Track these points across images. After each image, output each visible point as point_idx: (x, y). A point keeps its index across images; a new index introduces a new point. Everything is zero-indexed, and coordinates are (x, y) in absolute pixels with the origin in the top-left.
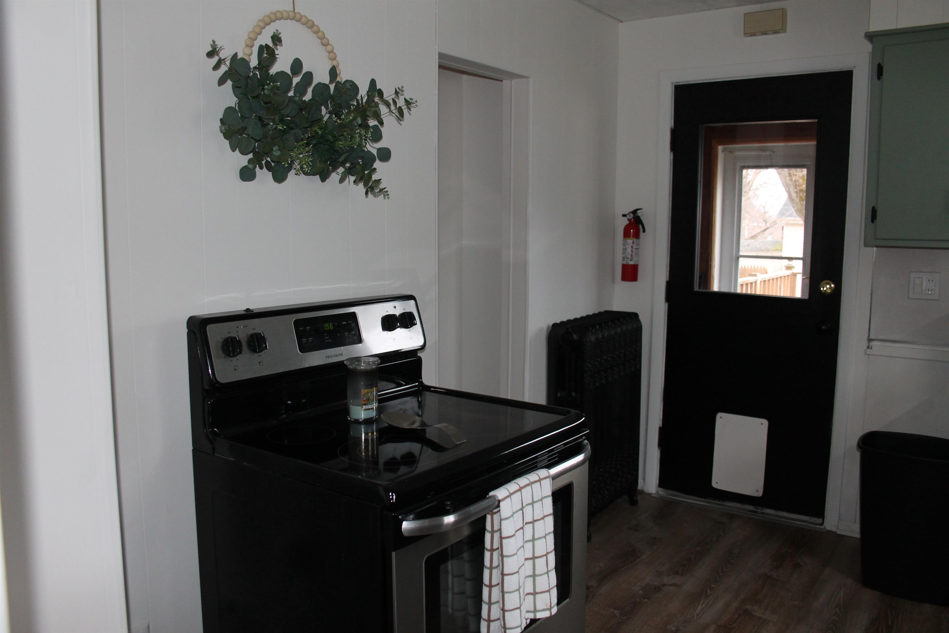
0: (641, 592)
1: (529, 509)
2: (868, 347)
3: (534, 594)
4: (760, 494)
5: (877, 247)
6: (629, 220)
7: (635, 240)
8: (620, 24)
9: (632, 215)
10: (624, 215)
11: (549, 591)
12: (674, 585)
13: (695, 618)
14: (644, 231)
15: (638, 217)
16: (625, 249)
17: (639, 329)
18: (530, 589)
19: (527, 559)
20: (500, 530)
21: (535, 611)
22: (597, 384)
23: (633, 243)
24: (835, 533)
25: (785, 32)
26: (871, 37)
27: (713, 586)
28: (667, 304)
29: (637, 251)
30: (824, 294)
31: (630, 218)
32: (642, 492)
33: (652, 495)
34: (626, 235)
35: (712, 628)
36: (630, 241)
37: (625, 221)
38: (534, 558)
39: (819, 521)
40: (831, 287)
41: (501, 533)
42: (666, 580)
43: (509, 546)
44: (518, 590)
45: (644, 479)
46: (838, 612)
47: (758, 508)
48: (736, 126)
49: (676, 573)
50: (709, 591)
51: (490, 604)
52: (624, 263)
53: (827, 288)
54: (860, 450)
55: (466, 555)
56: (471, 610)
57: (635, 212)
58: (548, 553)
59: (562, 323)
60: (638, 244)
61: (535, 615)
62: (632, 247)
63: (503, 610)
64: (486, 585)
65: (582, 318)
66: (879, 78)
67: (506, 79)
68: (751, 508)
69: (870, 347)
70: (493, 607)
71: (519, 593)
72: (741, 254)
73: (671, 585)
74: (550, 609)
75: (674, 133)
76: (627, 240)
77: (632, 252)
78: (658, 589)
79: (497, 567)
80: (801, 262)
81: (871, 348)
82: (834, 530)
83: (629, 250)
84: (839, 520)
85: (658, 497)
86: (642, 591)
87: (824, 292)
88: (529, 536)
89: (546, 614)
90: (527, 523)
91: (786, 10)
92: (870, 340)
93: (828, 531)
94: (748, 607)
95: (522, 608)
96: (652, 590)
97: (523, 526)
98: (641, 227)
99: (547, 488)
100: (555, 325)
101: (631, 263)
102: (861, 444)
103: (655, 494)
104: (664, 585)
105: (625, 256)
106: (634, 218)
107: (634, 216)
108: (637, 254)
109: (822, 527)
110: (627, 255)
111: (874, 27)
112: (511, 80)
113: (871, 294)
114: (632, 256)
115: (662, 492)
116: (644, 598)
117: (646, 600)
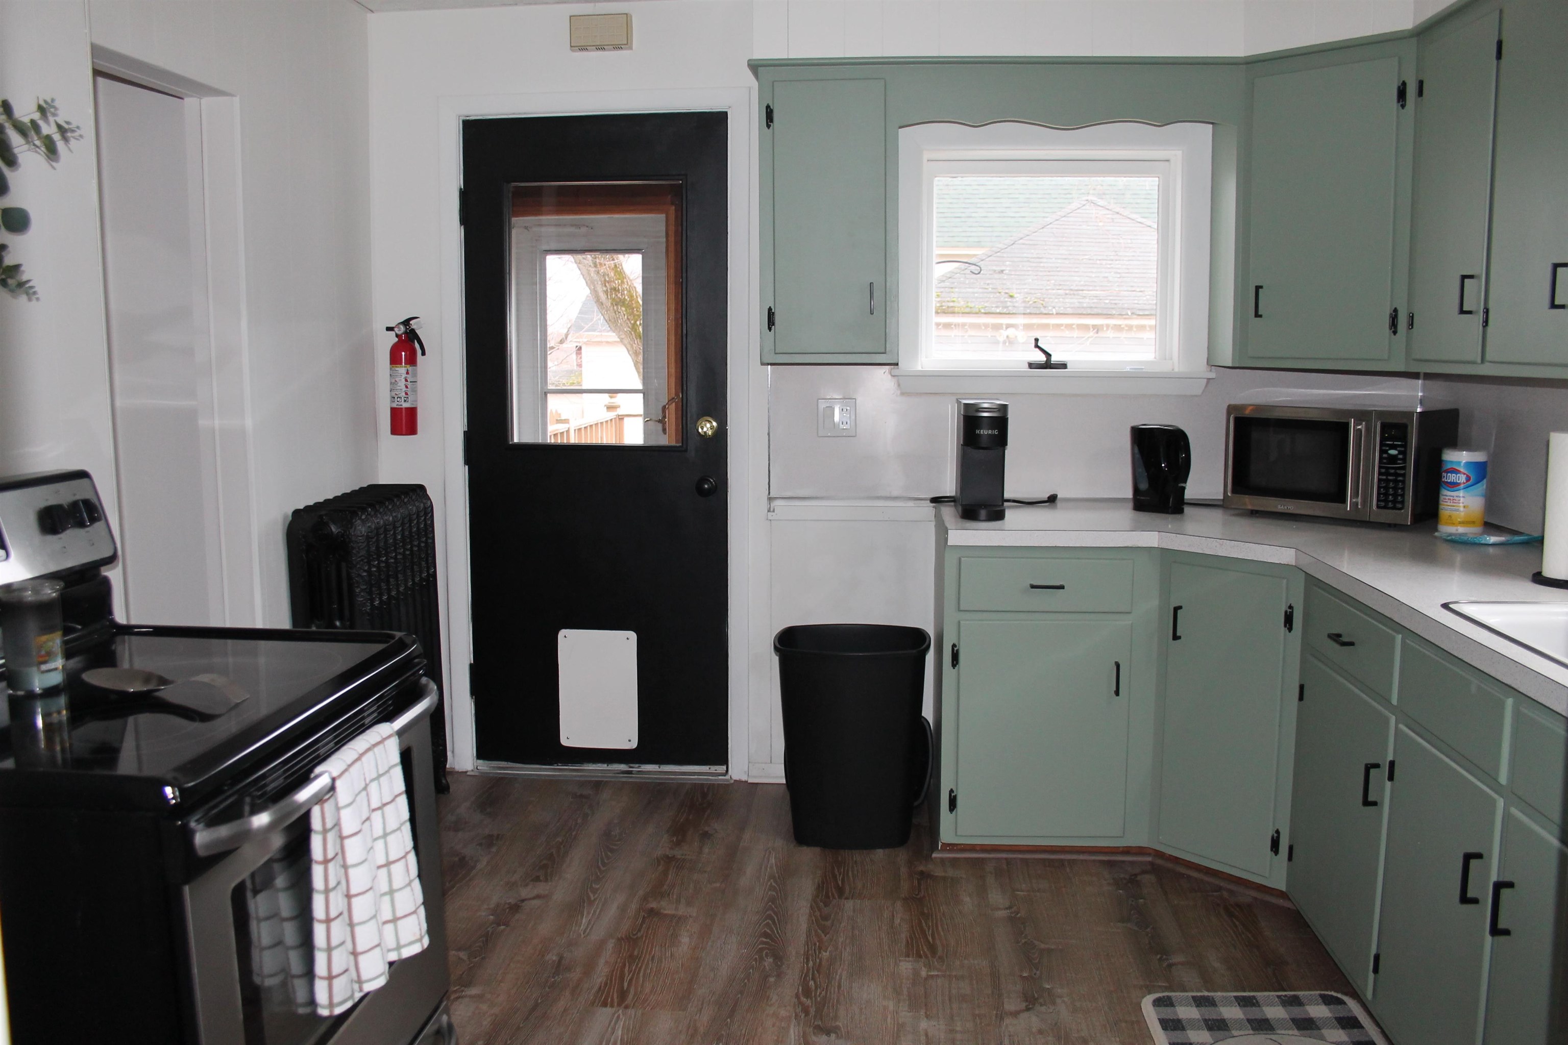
0: (492, 917)
1: (373, 787)
2: (769, 511)
3: (395, 920)
4: (634, 744)
5: (772, 364)
6: (397, 336)
7: (410, 368)
8: (370, 16)
9: (402, 328)
10: (389, 329)
11: (414, 912)
12: (538, 897)
13: (582, 936)
14: (423, 354)
15: (413, 331)
16: (393, 384)
17: (428, 511)
18: (387, 915)
19: (379, 867)
20: (337, 824)
21: (399, 947)
22: (377, 603)
23: (407, 373)
24: (746, 782)
25: (631, 48)
26: (755, 67)
27: (596, 886)
28: (467, 467)
29: (412, 384)
30: (704, 437)
31: (399, 333)
32: (453, 772)
33: (468, 773)
34: (395, 360)
35: (611, 944)
36: (402, 370)
37: (392, 339)
38: (388, 864)
39: (721, 769)
40: (712, 428)
41: (340, 831)
42: (525, 893)
43: (354, 850)
44: (375, 917)
45: (453, 752)
46: (774, 884)
47: (632, 765)
48: (542, 186)
49: (537, 879)
50: (592, 895)
51: (329, 949)
52: (395, 405)
53: (707, 427)
54: (778, 653)
55: (280, 881)
56: (296, 967)
57: (406, 323)
58: (407, 853)
59: (308, 509)
60: (415, 375)
61: (399, 954)
62: (406, 380)
63: (355, 954)
64: (320, 921)
65: (336, 498)
66: (768, 126)
67: (192, 96)
68: (623, 767)
69: (772, 510)
70: (336, 954)
71: (377, 920)
72: (550, 387)
73: (534, 898)
74: (420, 940)
75: (464, 195)
76: (397, 369)
77: (407, 387)
78: (515, 908)
79: (334, 888)
80: (640, 396)
81: (774, 511)
82: (744, 778)
83: (402, 384)
84: (749, 762)
85: (477, 774)
86: (492, 915)
87: (703, 434)
88: (378, 832)
89: (416, 949)
90: (374, 810)
91: (631, 17)
92: (770, 499)
93: (735, 781)
94: (653, 905)
95: (383, 945)
96: (507, 910)
97: (370, 815)
98: (417, 345)
99: (392, 752)
100: (296, 513)
101: (405, 405)
102: (778, 646)
103: (472, 770)
104: (523, 901)
105: (396, 394)
106: (406, 333)
107: (407, 329)
108: (415, 391)
109: (727, 777)
110: (397, 393)
111: (762, 53)
112: (200, 99)
113: (769, 434)
114: (406, 394)
115: (484, 766)
116: (499, 925)
117: (502, 927)
